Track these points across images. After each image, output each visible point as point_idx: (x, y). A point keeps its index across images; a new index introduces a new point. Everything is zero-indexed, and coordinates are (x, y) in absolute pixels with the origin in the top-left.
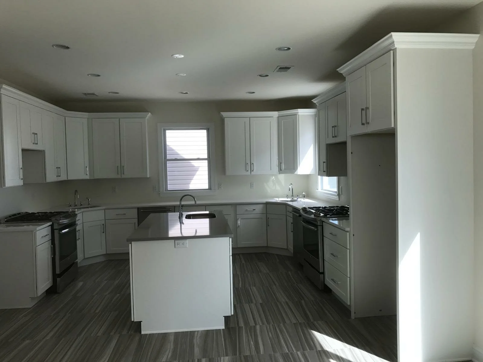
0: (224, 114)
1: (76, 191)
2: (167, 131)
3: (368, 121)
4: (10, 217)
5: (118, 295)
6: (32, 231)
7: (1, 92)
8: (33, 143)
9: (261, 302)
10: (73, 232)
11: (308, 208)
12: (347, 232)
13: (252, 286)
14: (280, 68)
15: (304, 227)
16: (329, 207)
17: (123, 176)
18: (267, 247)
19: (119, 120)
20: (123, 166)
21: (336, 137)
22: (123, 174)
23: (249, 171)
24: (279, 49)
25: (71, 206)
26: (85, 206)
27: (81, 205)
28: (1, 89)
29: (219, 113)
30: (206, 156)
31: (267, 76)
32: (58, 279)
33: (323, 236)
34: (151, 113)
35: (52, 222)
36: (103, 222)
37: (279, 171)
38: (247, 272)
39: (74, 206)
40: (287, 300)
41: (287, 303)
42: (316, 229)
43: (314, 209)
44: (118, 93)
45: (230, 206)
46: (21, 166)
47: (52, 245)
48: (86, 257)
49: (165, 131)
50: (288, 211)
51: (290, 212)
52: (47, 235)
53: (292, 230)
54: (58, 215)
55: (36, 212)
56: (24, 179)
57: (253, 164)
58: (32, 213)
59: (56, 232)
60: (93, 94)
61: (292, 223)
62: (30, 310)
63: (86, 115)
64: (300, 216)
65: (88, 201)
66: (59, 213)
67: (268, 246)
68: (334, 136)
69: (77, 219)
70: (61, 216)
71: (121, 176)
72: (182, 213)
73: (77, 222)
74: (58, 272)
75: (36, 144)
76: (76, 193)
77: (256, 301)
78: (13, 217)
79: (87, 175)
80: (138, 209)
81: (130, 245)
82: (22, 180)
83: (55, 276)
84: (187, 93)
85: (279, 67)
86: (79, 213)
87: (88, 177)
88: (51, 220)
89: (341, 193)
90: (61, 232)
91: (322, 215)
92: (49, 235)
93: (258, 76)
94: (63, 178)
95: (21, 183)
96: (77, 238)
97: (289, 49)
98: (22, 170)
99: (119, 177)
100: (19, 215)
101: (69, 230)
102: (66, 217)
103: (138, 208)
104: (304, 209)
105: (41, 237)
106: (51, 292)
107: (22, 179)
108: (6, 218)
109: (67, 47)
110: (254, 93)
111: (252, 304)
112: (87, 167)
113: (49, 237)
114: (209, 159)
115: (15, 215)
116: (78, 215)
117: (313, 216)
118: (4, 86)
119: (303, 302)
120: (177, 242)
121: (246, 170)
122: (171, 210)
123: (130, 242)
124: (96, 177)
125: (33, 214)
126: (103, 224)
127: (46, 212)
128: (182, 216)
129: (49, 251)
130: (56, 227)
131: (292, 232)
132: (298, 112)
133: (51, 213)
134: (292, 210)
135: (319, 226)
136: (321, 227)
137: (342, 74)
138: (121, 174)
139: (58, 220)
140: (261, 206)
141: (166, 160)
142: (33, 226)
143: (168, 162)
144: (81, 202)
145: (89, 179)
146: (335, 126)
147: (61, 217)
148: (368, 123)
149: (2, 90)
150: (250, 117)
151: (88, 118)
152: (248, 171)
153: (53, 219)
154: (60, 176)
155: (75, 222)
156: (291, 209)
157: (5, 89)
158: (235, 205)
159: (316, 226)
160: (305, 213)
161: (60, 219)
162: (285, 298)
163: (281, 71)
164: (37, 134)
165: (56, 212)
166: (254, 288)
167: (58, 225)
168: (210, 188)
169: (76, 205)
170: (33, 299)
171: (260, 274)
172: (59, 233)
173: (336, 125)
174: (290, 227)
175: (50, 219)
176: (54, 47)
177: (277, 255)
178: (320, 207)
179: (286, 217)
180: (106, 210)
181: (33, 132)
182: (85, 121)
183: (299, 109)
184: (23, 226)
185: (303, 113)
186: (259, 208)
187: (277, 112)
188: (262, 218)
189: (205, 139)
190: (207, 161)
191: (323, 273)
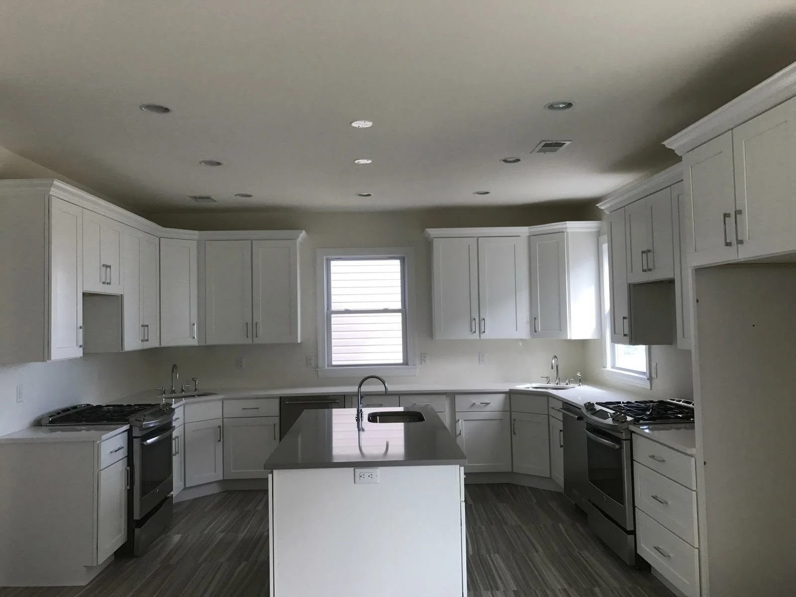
0: (432, 232)
1: (175, 366)
2: (333, 263)
3: (739, 238)
4: (59, 413)
5: (244, 563)
6: (94, 441)
7: (51, 193)
8: (104, 283)
9: (516, 589)
10: (167, 443)
11: (597, 403)
12: (691, 456)
13: (492, 551)
14: (546, 145)
15: (589, 439)
16: (636, 402)
17: (256, 341)
18: (512, 473)
19: (252, 243)
20: (257, 323)
21: (650, 270)
22: (257, 336)
23: (477, 332)
24: (551, 106)
25: (164, 393)
26: (190, 394)
27: (183, 391)
28: (51, 187)
29: (423, 231)
30: (399, 306)
31: (518, 160)
32: (137, 530)
33: (632, 460)
34: (306, 231)
35: (129, 425)
36: (220, 423)
37: (531, 334)
38: (479, 524)
39: (171, 393)
40: (566, 586)
41: (565, 590)
42: (617, 447)
43: (611, 406)
44: (250, 196)
45: (444, 397)
46: (80, 323)
47: (128, 466)
48: (187, 486)
49: (328, 262)
50: (553, 408)
51: (559, 411)
52: (119, 449)
53: (562, 444)
54: (140, 410)
55: (103, 404)
56: (85, 346)
57: (484, 319)
58: (97, 406)
59: (136, 443)
60: (208, 198)
61: (561, 431)
62: (84, 590)
63: (195, 234)
64: (580, 418)
65: (194, 384)
66: (142, 408)
67: (514, 471)
68: (645, 268)
69: (174, 418)
70: (146, 413)
71: (253, 341)
72: (361, 410)
73: (174, 424)
74: (137, 516)
75: (108, 283)
76: (175, 370)
77: (505, 586)
78: (63, 414)
79: (194, 338)
80: (282, 399)
81: (270, 476)
82: (82, 349)
83: (132, 525)
84: (370, 195)
85: (543, 143)
86: (178, 407)
87: (195, 342)
88: (127, 420)
89: (654, 375)
90: (145, 443)
91: (629, 419)
92: (123, 448)
93: (500, 160)
94: (153, 343)
95: (79, 353)
96: (174, 452)
97: (569, 105)
98: (81, 330)
99: (249, 341)
100: (76, 410)
101: (159, 438)
102: (154, 415)
103: (281, 397)
104: (590, 406)
105: (110, 451)
106: (125, 553)
107: (81, 346)
108: (51, 416)
109: (166, 108)
110: (487, 193)
111: (498, 593)
112: (194, 324)
113: (123, 453)
114: (404, 311)
115: (67, 410)
116: (176, 410)
117: (610, 421)
118: (56, 182)
119: (597, 590)
120: (358, 471)
121: (471, 331)
122: (337, 401)
123: (270, 471)
124: (209, 342)
125: (99, 407)
126: (220, 427)
127: (119, 404)
128: (361, 417)
129: (123, 478)
130: (136, 433)
131: (561, 446)
132: (566, 228)
133: (129, 406)
134: (562, 407)
135: (623, 440)
136: (629, 441)
137: (673, 151)
138: (252, 337)
139: (140, 421)
140: (502, 396)
141: (330, 313)
142: (97, 432)
143: (333, 315)
144: (182, 385)
145: (198, 345)
146: (649, 251)
147: (145, 416)
148: (741, 242)
149: (52, 189)
150: (478, 238)
151: (198, 241)
152: (475, 332)
153: (132, 419)
154: (147, 340)
155: (171, 423)
156: (560, 405)
157: (58, 188)
158: (452, 395)
159: (618, 441)
160: (592, 414)
161: (144, 419)
162: (562, 582)
163: (545, 152)
164: (110, 267)
165: (138, 405)
166: (497, 555)
167: (141, 430)
168: (406, 363)
169: (173, 392)
170: (89, 568)
171: (504, 526)
172: (142, 445)
173: (650, 248)
174: (558, 438)
175: (127, 418)
176: (143, 109)
177: (531, 488)
178: (620, 403)
179: (549, 418)
180: (225, 402)
181: (104, 263)
182: (193, 245)
183: (567, 222)
184: (80, 430)
185: (574, 227)
186: (496, 402)
187: (527, 227)
188: (501, 419)
189: (398, 276)
190: (400, 314)
191: (633, 533)
